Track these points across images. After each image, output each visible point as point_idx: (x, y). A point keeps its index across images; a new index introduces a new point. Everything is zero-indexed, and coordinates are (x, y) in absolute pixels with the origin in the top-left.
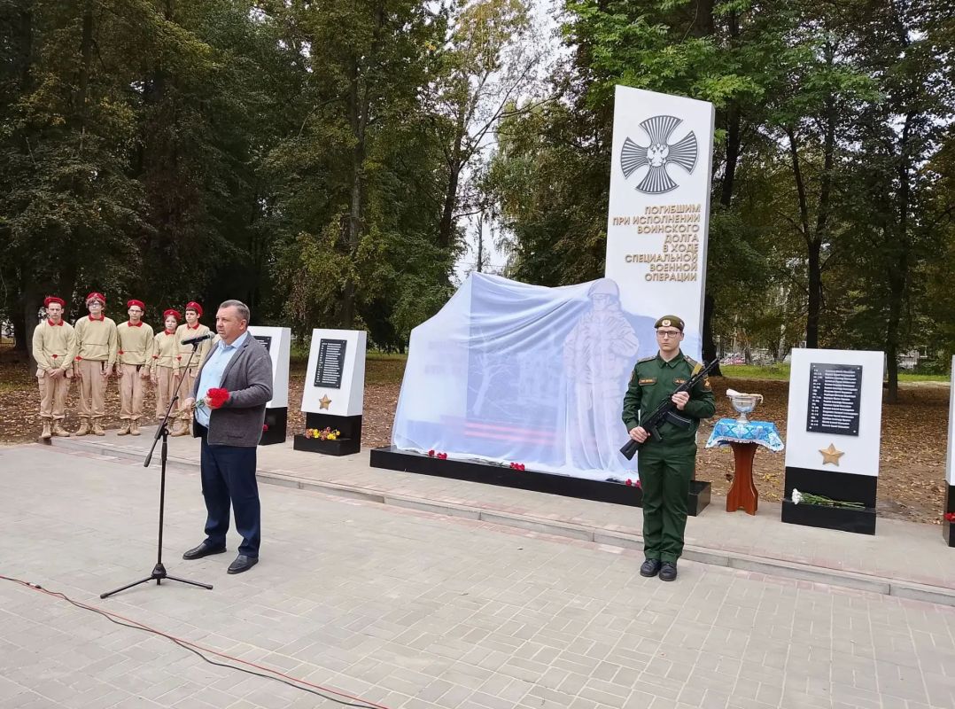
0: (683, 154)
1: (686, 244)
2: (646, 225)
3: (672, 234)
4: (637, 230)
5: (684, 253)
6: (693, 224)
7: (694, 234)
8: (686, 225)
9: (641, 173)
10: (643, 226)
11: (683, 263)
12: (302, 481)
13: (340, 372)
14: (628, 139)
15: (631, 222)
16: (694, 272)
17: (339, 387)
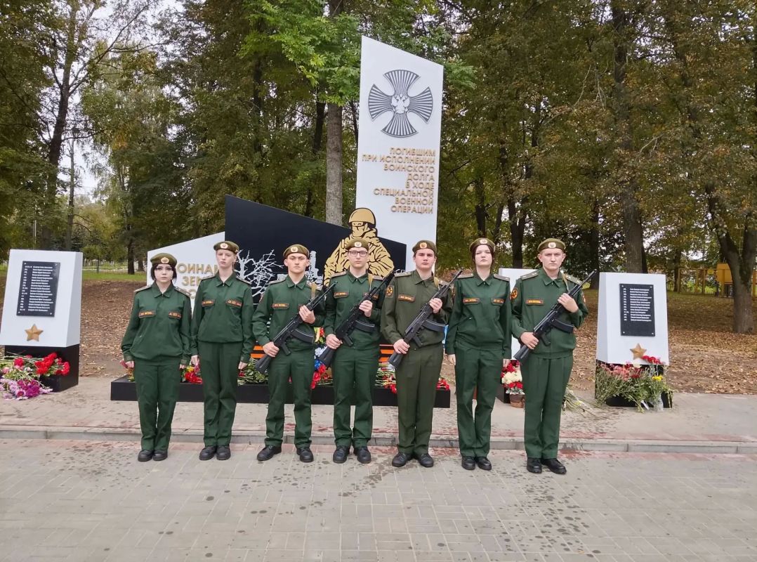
0: (420, 105)
1: (424, 182)
2: (390, 163)
3: (413, 173)
4: (384, 168)
5: (423, 190)
6: (430, 166)
7: (430, 174)
8: (424, 166)
9: (386, 117)
10: (389, 164)
11: (423, 198)
12: (49, 429)
13: (53, 298)
14: (374, 86)
15: (378, 159)
16: (431, 206)
17: (53, 316)
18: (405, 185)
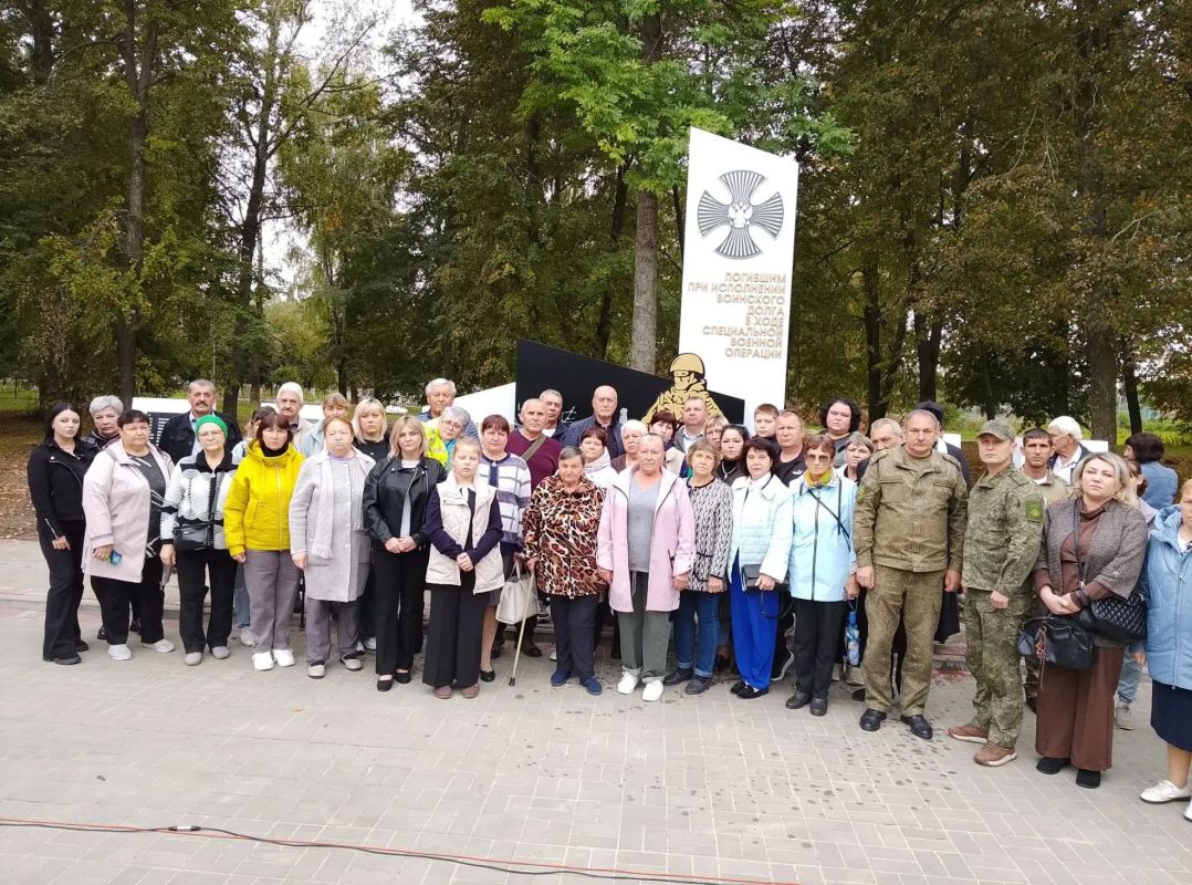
0: (766, 217)
1: (770, 317)
2: (726, 293)
3: (756, 306)
4: (716, 300)
5: (769, 327)
6: (778, 295)
7: (778, 306)
8: (771, 295)
9: (721, 233)
10: (723, 294)
11: (768, 338)
14: (706, 193)
15: (710, 287)
16: (778, 349)
18: (744, 321)
